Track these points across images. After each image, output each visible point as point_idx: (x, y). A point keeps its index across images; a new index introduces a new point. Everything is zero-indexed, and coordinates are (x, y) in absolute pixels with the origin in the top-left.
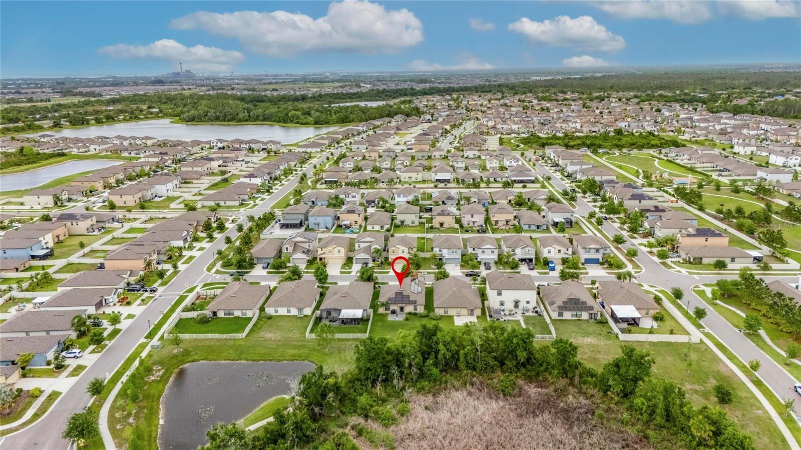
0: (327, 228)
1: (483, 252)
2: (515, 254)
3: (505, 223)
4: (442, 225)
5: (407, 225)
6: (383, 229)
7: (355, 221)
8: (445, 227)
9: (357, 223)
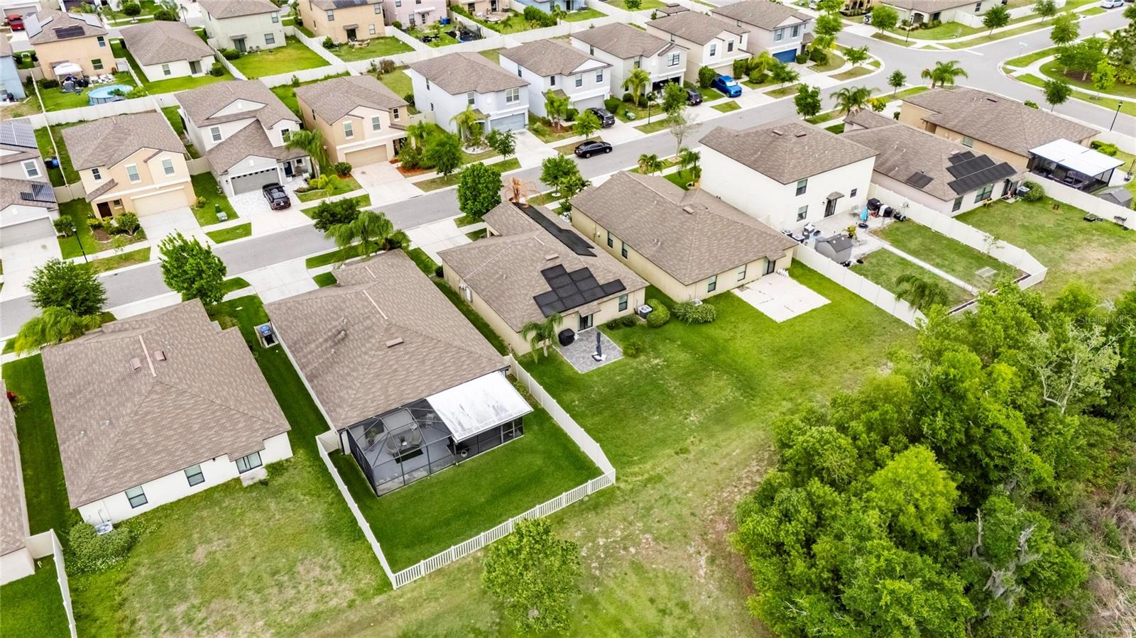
0: (12, 98)
1: (579, 83)
3: (489, 6)
4: (351, 33)
5: (255, 48)
6: (201, 71)
7: (94, 62)
8: (363, 41)
9: (101, 67)
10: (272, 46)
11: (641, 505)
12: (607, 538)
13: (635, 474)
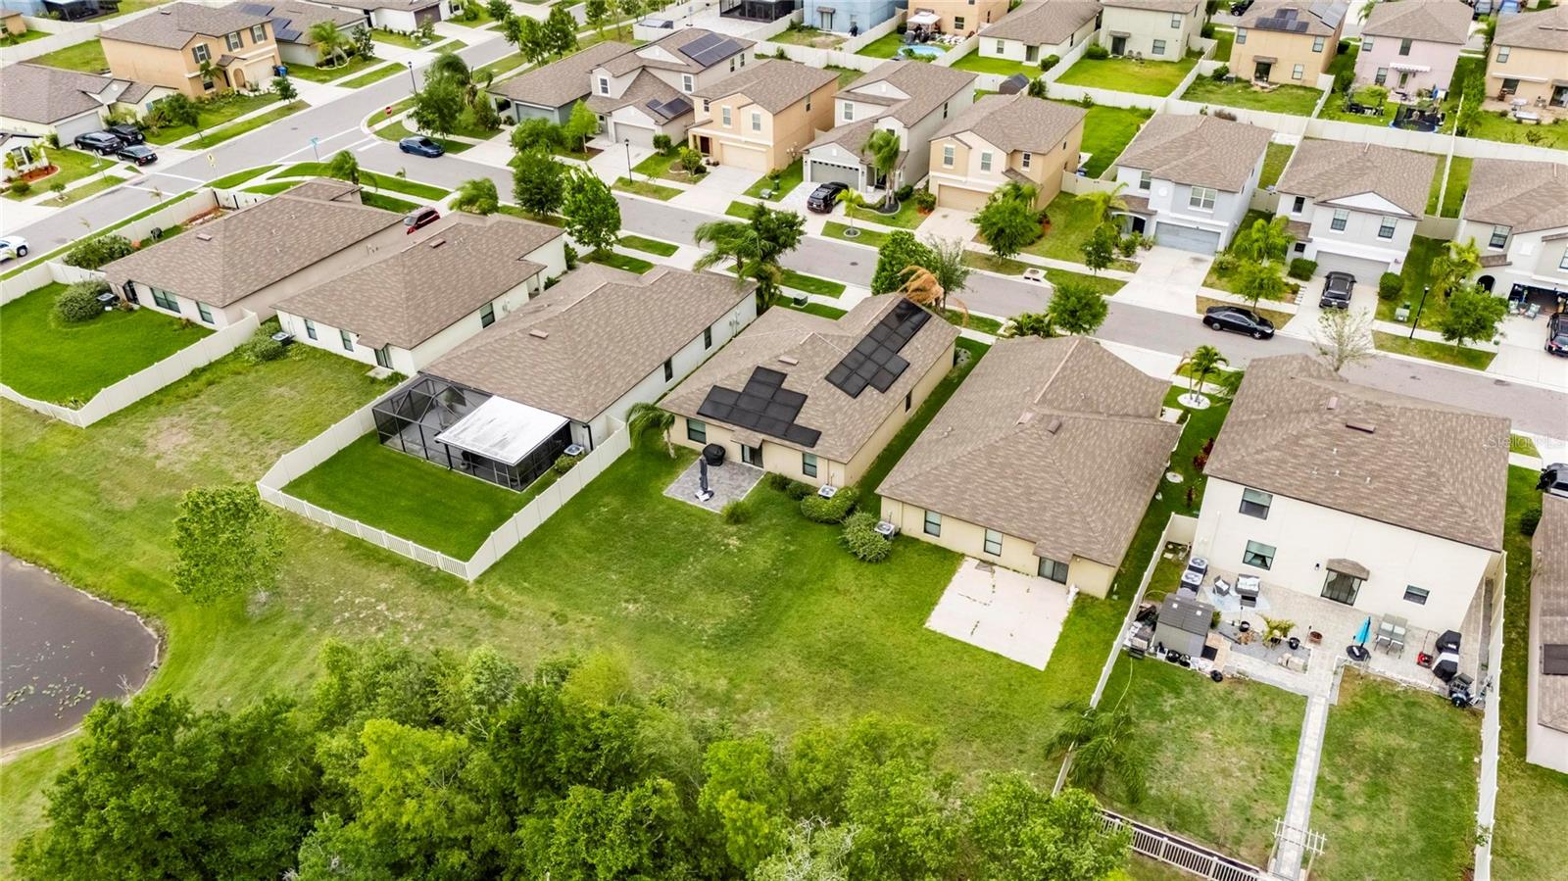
1: (1339, 224)
2: (1502, 261)
3: (1548, 95)
4: (1263, 69)
5: (1135, 54)
6: (1035, 60)
7: (957, 19)
8: (1271, 84)
9: (961, 27)
10: (1158, 57)
11: (451, 616)
12: (388, 609)
13: (495, 592)
